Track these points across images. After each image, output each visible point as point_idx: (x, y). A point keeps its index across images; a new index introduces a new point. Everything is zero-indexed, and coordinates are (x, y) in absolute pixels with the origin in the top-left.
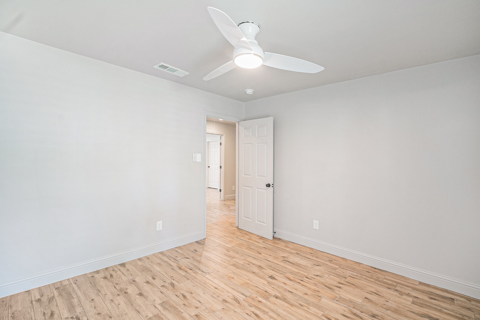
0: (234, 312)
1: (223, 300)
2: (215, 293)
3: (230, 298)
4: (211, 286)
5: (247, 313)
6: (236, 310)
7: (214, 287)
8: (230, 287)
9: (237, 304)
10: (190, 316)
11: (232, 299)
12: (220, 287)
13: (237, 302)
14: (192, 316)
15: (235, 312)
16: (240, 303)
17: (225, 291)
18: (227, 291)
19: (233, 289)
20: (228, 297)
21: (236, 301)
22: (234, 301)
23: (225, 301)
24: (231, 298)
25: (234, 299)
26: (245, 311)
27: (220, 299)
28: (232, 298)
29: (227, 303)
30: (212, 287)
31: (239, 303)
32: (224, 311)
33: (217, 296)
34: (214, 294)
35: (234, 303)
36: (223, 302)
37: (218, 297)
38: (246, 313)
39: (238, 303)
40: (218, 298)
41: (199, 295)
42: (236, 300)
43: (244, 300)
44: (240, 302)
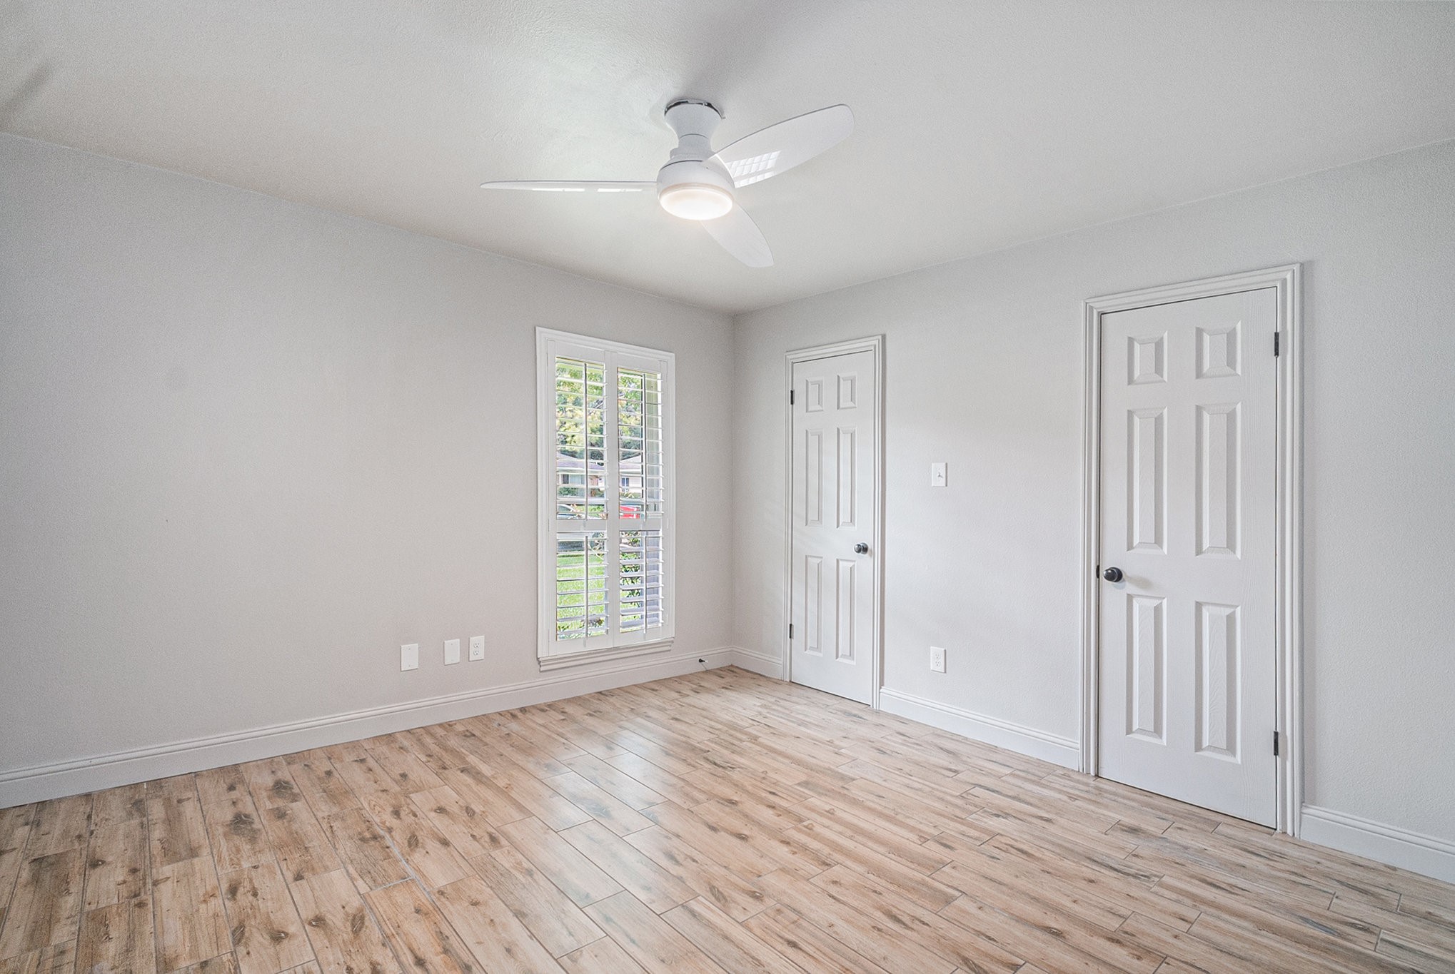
0: (730, 867)
1: (762, 900)
2: (792, 925)
3: (738, 904)
4: (815, 955)
5: (694, 864)
6: (723, 871)
7: (800, 949)
8: (738, 947)
9: (720, 885)
10: (844, 864)
11: (733, 901)
12: (780, 947)
13: (718, 890)
14: (838, 863)
15: (725, 867)
16: (710, 888)
17: (758, 931)
18: (751, 930)
19: (727, 938)
20: (745, 909)
21: (722, 893)
22: (726, 894)
23: (757, 897)
24: (735, 902)
25: (726, 900)
26: (698, 867)
27: (770, 902)
28: (733, 904)
29: (750, 891)
30: (812, 953)
31: (712, 888)
32: (756, 870)
33: (783, 915)
34: (796, 922)
35: (728, 888)
36: (761, 894)
37: (778, 910)
38: (697, 862)
39: (714, 887)
40: (778, 906)
41: (846, 921)
42: (721, 897)
43: (696, 896)
44: (706, 891)
